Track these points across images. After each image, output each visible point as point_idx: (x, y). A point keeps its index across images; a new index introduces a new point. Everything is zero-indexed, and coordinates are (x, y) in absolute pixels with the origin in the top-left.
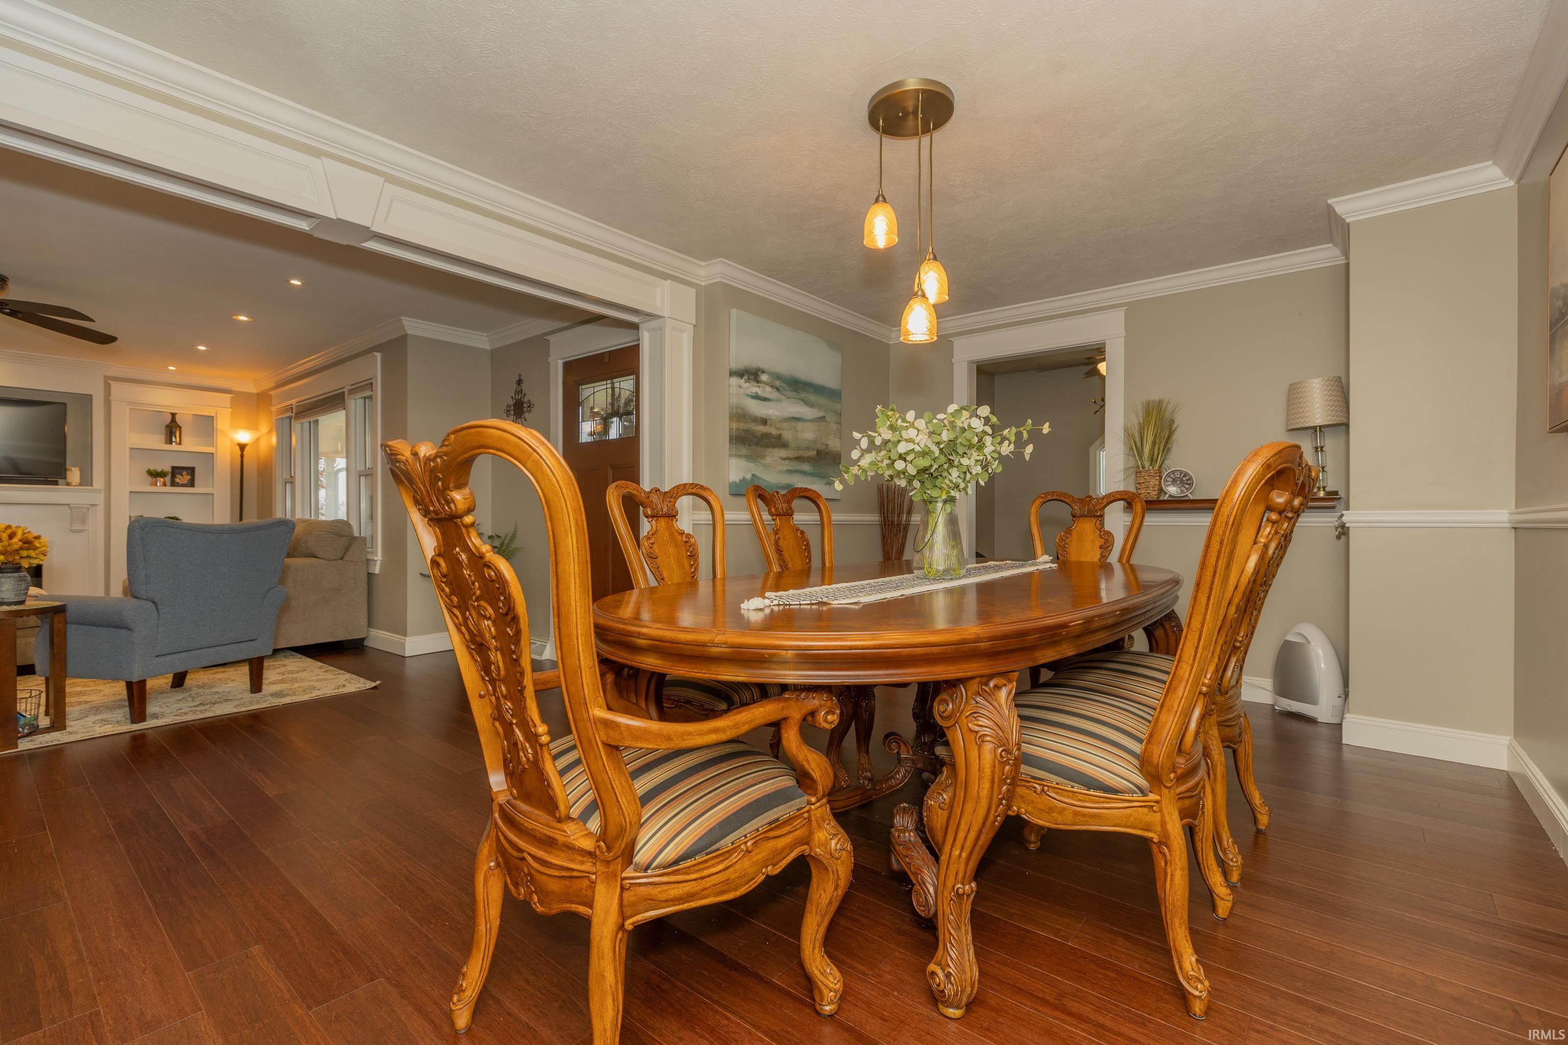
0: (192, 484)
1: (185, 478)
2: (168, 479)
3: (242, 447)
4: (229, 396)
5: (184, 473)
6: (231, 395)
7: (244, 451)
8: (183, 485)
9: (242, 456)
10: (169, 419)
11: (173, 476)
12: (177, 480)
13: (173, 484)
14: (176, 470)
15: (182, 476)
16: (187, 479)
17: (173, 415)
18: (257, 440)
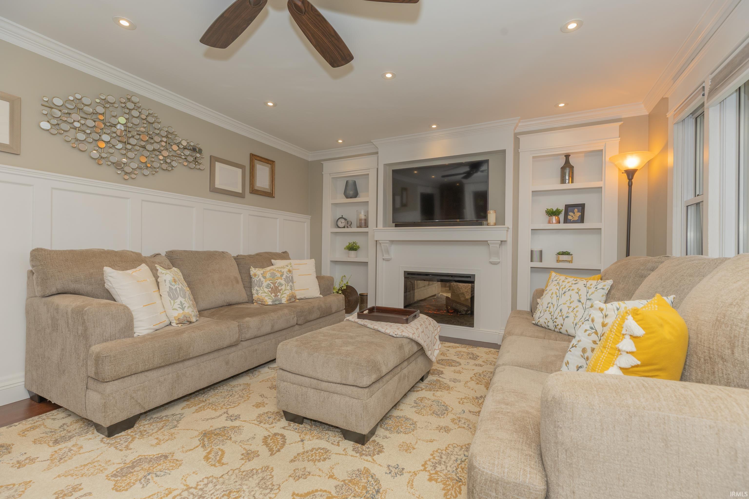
0: (582, 220)
1: (575, 215)
2: (562, 217)
3: (630, 174)
4: (618, 124)
5: (576, 210)
6: (620, 123)
7: (632, 178)
8: (574, 222)
9: (630, 185)
10: (562, 161)
11: (566, 214)
12: (569, 217)
13: (566, 221)
14: (569, 208)
15: (574, 213)
16: (578, 216)
17: (567, 156)
18: (649, 164)
